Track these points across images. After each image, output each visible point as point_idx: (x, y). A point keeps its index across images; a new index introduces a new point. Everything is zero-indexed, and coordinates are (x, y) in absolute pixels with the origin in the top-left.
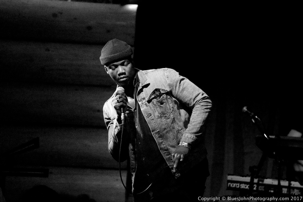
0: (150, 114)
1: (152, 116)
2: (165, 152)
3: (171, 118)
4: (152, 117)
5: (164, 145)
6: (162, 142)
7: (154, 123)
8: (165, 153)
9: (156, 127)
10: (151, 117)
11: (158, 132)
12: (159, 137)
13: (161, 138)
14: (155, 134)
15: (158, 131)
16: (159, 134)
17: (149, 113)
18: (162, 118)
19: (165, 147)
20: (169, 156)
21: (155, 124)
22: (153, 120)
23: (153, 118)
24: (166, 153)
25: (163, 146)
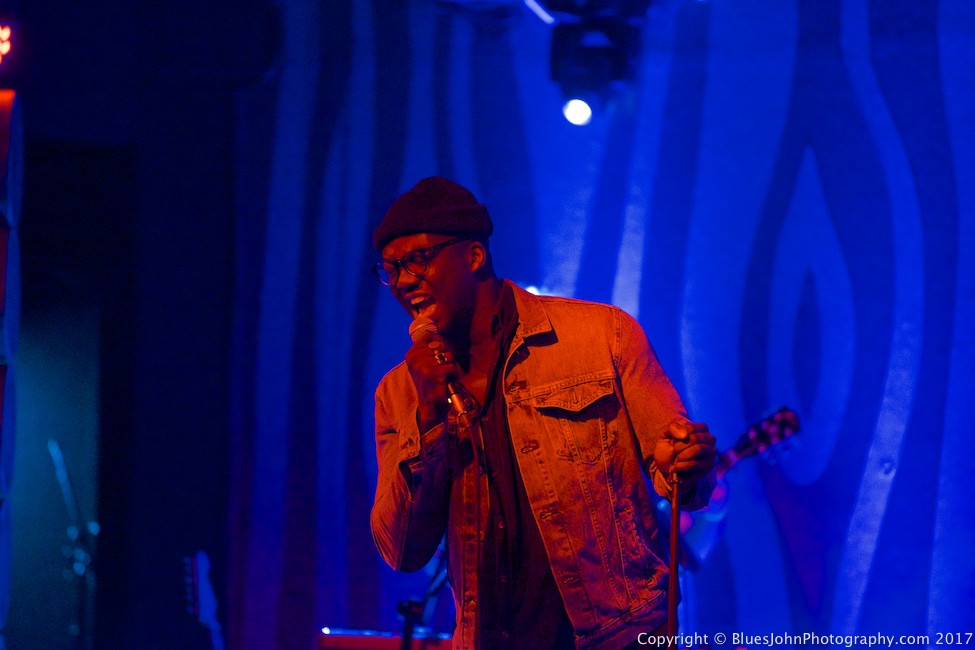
0: (535, 441)
1: (539, 449)
2: (568, 573)
3: (603, 465)
4: (538, 454)
5: (566, 549)
6: (562, 539)
7: (545, 473)
8: (566, 577)
9: (547, 488)
10: (536, 452)
11: (553, 505)
12: (555, 522)
13: (560, 528)
14: (541, 511)
15: (551, 501)
16: (554, 512)
17: (532, 438)
18: (573, 461)
19: (569, 557)
20: (578, 589)
21: (547, 478)
22: (541, 462)
23: (540, 456)
24: (570, 576)
25: (563, 551)
